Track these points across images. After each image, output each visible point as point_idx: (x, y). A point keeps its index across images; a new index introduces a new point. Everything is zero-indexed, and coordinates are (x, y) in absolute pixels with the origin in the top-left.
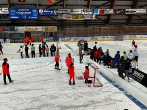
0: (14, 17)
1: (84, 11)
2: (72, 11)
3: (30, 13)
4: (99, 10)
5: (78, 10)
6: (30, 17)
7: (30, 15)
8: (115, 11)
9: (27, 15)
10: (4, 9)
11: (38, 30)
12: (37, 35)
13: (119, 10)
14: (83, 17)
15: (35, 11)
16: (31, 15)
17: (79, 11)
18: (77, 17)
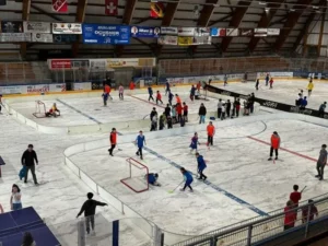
0: (91, 41)
1: (198, 30)
2: (180, 31)
3: (117, 33)
4: (219, 30)
5: (189, 29)
6: (116, 41)
7: (116, 37)
8: (241, 30)
9: (113, 38)
10: (73, 25)
11: (127, 65)
12: (124, 73)
13: (246, 30)
14: (194, 41)
15: (124, 30)
16: (119, 38)
17: (191, 31)
18: (186, 41)
